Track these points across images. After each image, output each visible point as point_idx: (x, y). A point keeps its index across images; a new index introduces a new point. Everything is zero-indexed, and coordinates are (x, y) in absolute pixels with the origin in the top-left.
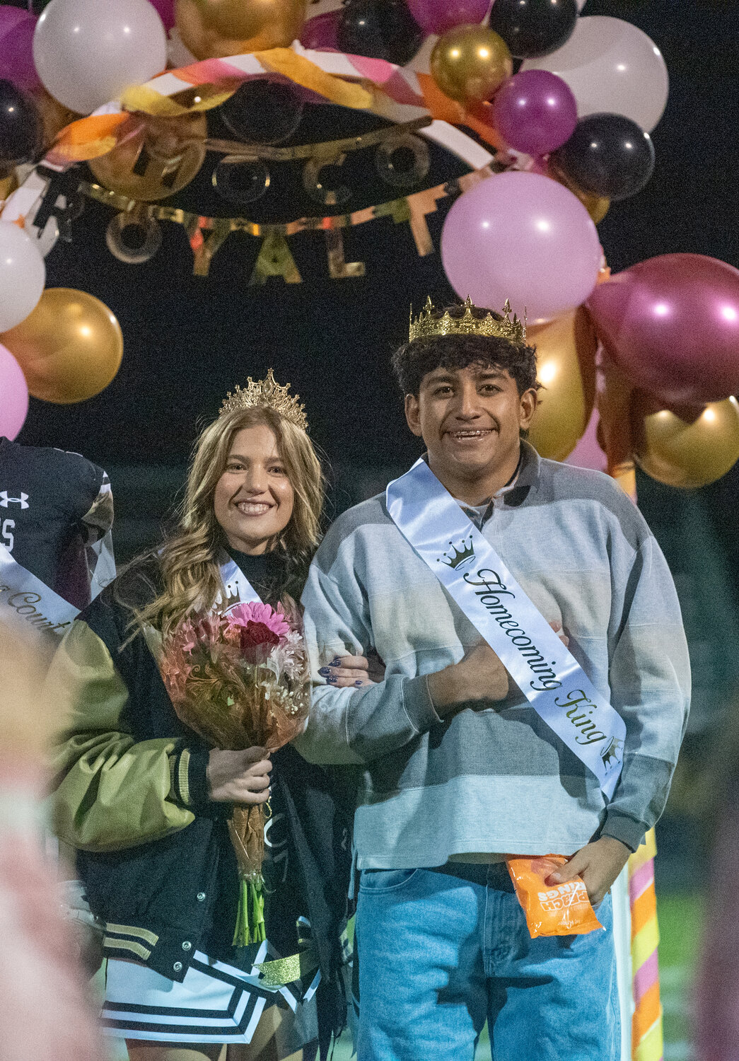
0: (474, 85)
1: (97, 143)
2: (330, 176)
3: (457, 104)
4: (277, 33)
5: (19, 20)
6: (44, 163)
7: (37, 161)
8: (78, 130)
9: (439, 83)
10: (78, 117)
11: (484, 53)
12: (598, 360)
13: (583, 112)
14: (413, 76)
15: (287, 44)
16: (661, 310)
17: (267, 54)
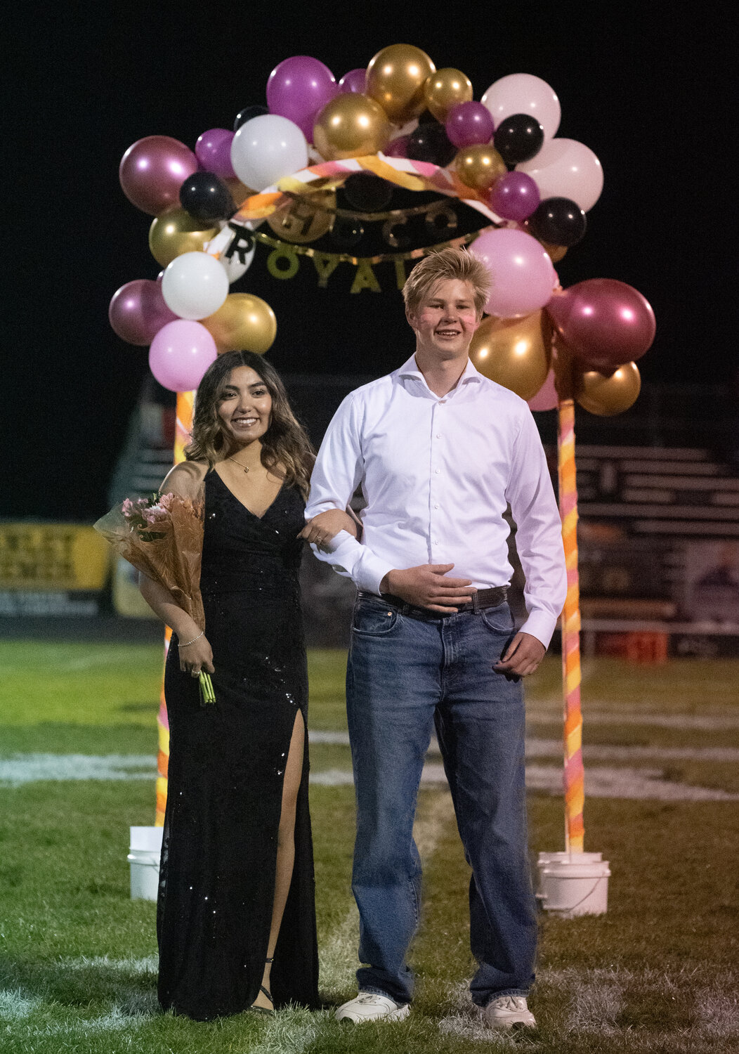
0: (481, 179)
1: (263, 209)
2: (397, 230)
3: (472, 190)
4: (371, 146)
5: (222, 139)
6: (233, 221)
7: (229, 218)
8: (253, 202)
9: (461, 178)
10: (254, 193)
11: (486, 161)
12: (553, 340)
13: (544, 196)
14: (448, 173)
15: (374, 154)
16: (588, 311)
17: (363, 159)
